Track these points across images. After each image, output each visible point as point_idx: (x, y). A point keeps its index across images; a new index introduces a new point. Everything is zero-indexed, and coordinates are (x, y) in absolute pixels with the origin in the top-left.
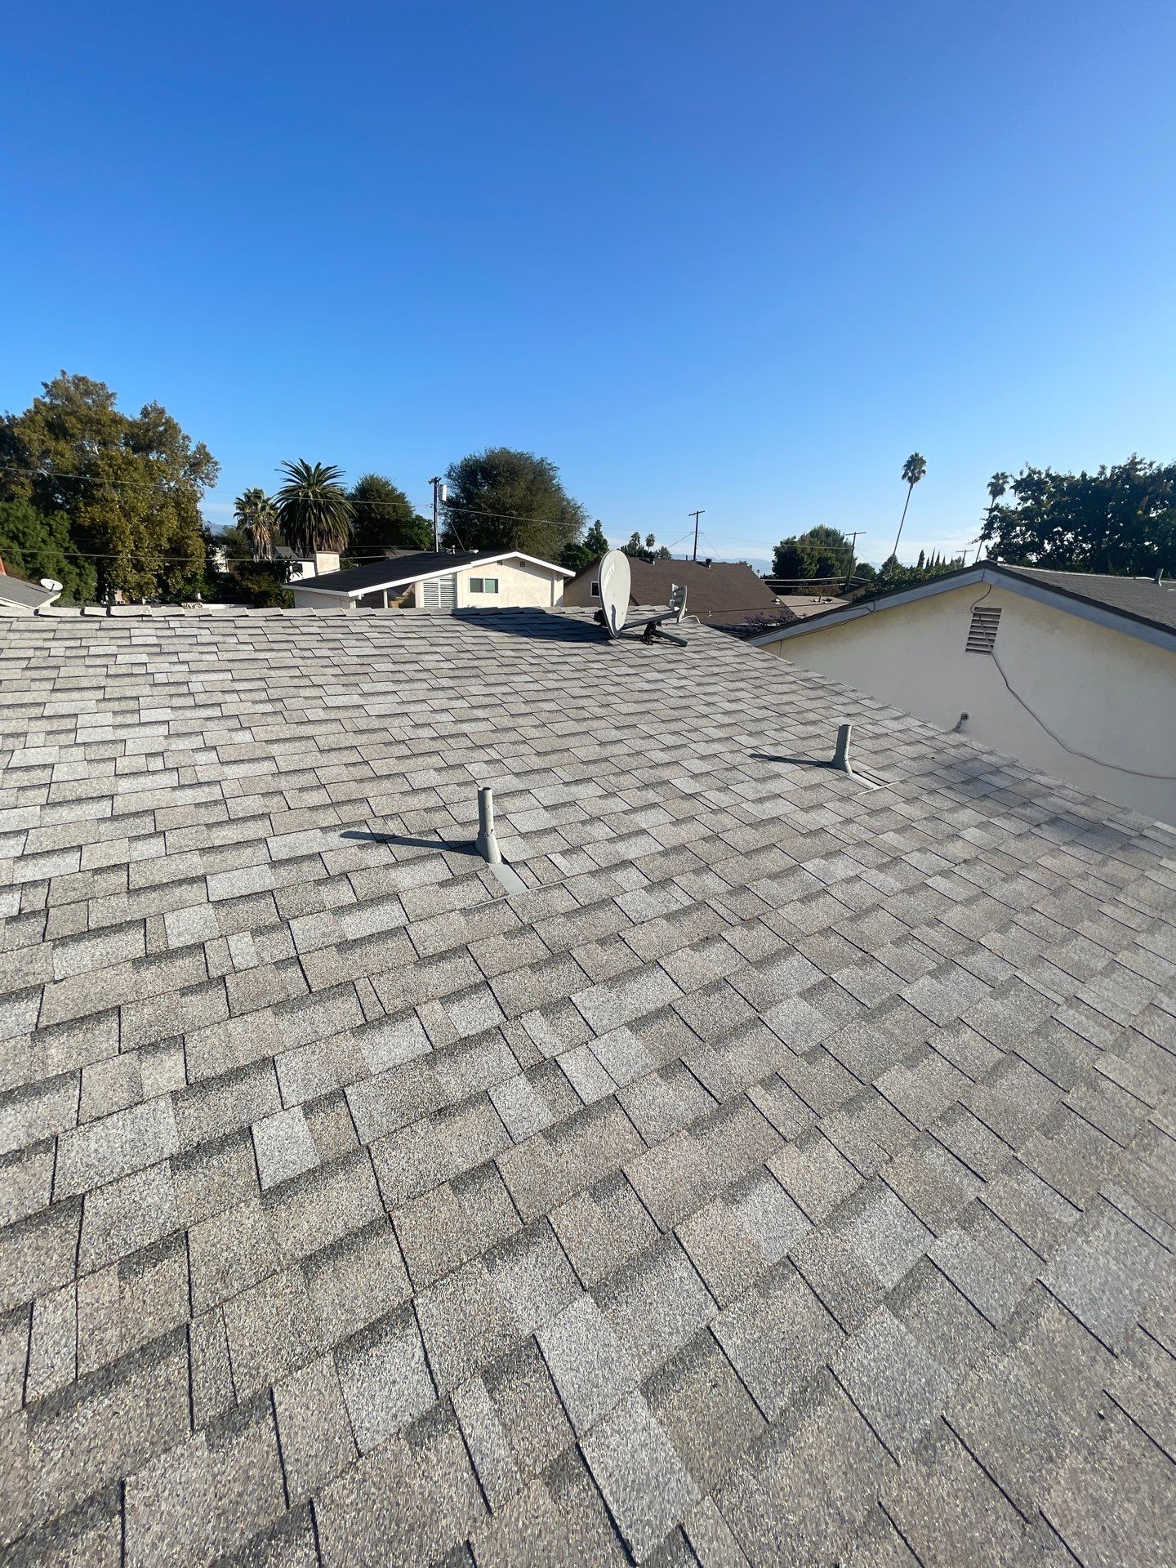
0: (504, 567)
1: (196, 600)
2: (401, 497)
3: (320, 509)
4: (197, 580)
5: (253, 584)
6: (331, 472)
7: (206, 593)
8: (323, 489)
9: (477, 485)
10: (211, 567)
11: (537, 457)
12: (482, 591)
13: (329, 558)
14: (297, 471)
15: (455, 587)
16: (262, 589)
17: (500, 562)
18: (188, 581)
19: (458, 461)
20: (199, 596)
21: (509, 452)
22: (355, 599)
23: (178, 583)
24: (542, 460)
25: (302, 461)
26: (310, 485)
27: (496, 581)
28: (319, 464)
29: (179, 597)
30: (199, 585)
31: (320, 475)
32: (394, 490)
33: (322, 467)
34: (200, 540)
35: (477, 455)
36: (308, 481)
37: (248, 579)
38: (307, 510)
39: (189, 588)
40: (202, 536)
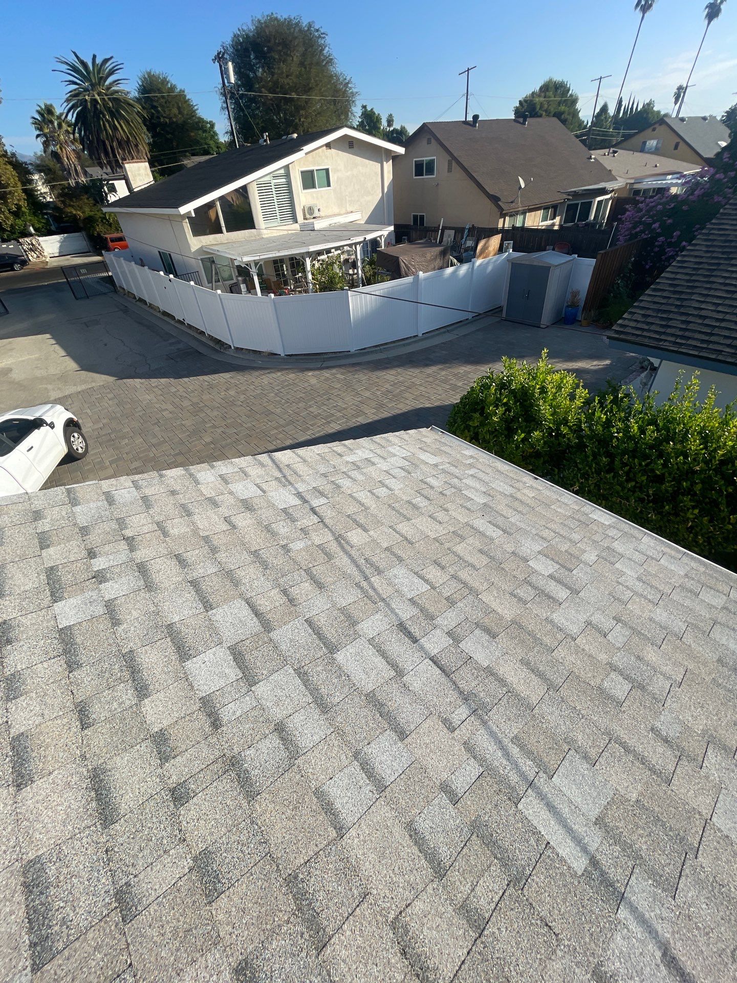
0: (333, 151)
1: (31, 235)
2: (181, 96)
3: (112, 115)
4: (24, 213)
5: (76, 210)
6: (109, 66)
7: (37, 226)
8: (108, 88)
9: (252, 68)
10: (30, 194)
11: (304, 23)
12: (314, 187)
13: (139, 169)
14: (75, 69)
15: (289, 184)
16: (87, 215)
17: (328, 145)
18: (17, 214)
19: (228, 40)
20: (31, 229)
21: (276, 19)
22: (188, 216)
23: (7, 218)
24: (310, 25)
25: (75, 53)
26: (93, 85)
27: (327, 170)
28: (94, 57)
29: (14, 233)
30: (29, 218)
31: (99, 73)
32: (173, 88)
33: (99, 61)
34: (9, 167)
35: (245, 28)
36: (90, 80)
37: (70, 206)
38: (99, 118)
39: (19, 222)
40: (10, 163)
